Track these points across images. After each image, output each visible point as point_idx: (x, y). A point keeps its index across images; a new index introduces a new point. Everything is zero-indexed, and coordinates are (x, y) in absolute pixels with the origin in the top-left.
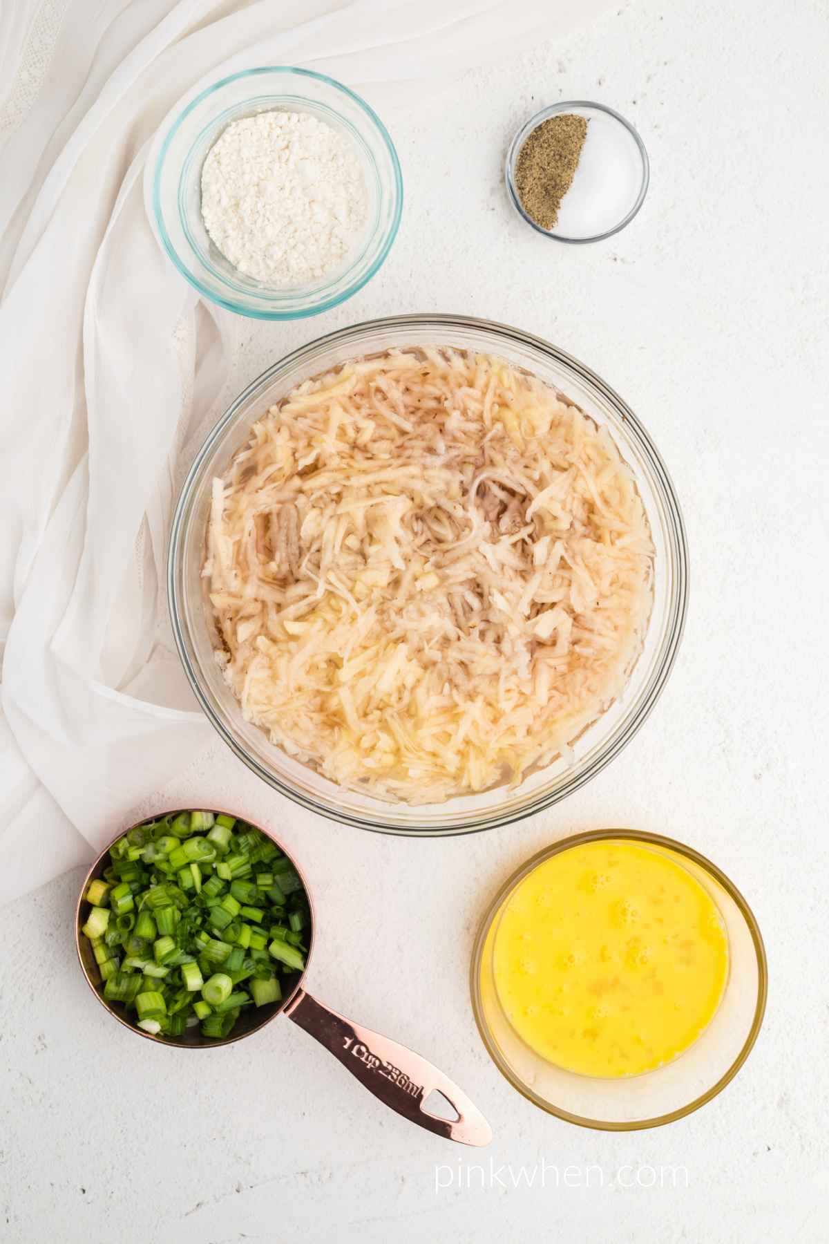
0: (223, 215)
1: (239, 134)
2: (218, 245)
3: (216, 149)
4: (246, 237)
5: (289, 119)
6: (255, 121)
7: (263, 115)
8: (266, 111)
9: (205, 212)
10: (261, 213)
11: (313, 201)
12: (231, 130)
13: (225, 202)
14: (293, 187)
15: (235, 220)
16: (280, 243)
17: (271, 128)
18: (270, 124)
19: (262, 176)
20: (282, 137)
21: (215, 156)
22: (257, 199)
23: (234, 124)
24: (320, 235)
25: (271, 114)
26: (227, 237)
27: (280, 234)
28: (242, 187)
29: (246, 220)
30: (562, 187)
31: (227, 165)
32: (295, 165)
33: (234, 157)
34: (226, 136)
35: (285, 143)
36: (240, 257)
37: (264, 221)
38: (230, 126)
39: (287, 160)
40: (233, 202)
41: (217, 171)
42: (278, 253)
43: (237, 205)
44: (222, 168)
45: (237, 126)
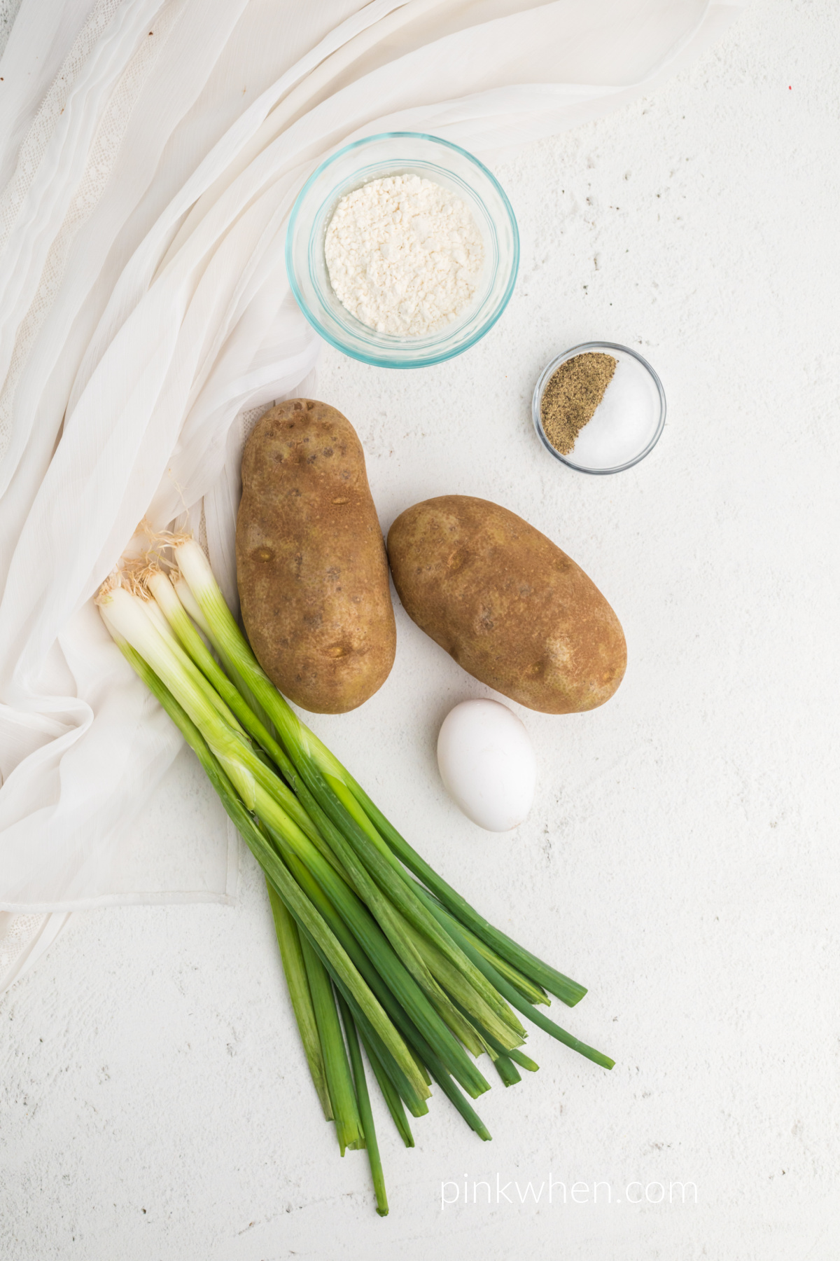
0: (352, 284)
1: (352, 207)
2: (353, 313)
3: (333, 225)
4: (379, 300)
5: (394, 183)
6: (364, 192)
7: (369, 184)
8: (371, 180)
9: (335, 285)
10: (388, 273)
11: (433, 252)
12: (343, 205)
13: (351, 272)
14: (412, 244)
15: (365, 286)
16: (410, 298)
17: (380, 195)
18: (378, 191)
19: (381, 240)
20: (391, 201)
21: (334, 232)
22: (382, 262)
23: (345, 199)
24: (446, 282)
25: (377, 182)
26: (360, 304)
27: (410, 290)
28: (366, 255)
29: (375, 283)
30: (584, 418)
31: (347, 238)
32: (409, 223)
33: (352, 229)
34: (341, 212)
35: (396, 205)
36: (376, 319)
37: (392, 280)
38: (341, 201)
39: (401, 220)
40: (359, 270)
41: (339, 245)
42: (412, 308)
43: (365, 272)
44: (342, 241)
45: (348, 200)
